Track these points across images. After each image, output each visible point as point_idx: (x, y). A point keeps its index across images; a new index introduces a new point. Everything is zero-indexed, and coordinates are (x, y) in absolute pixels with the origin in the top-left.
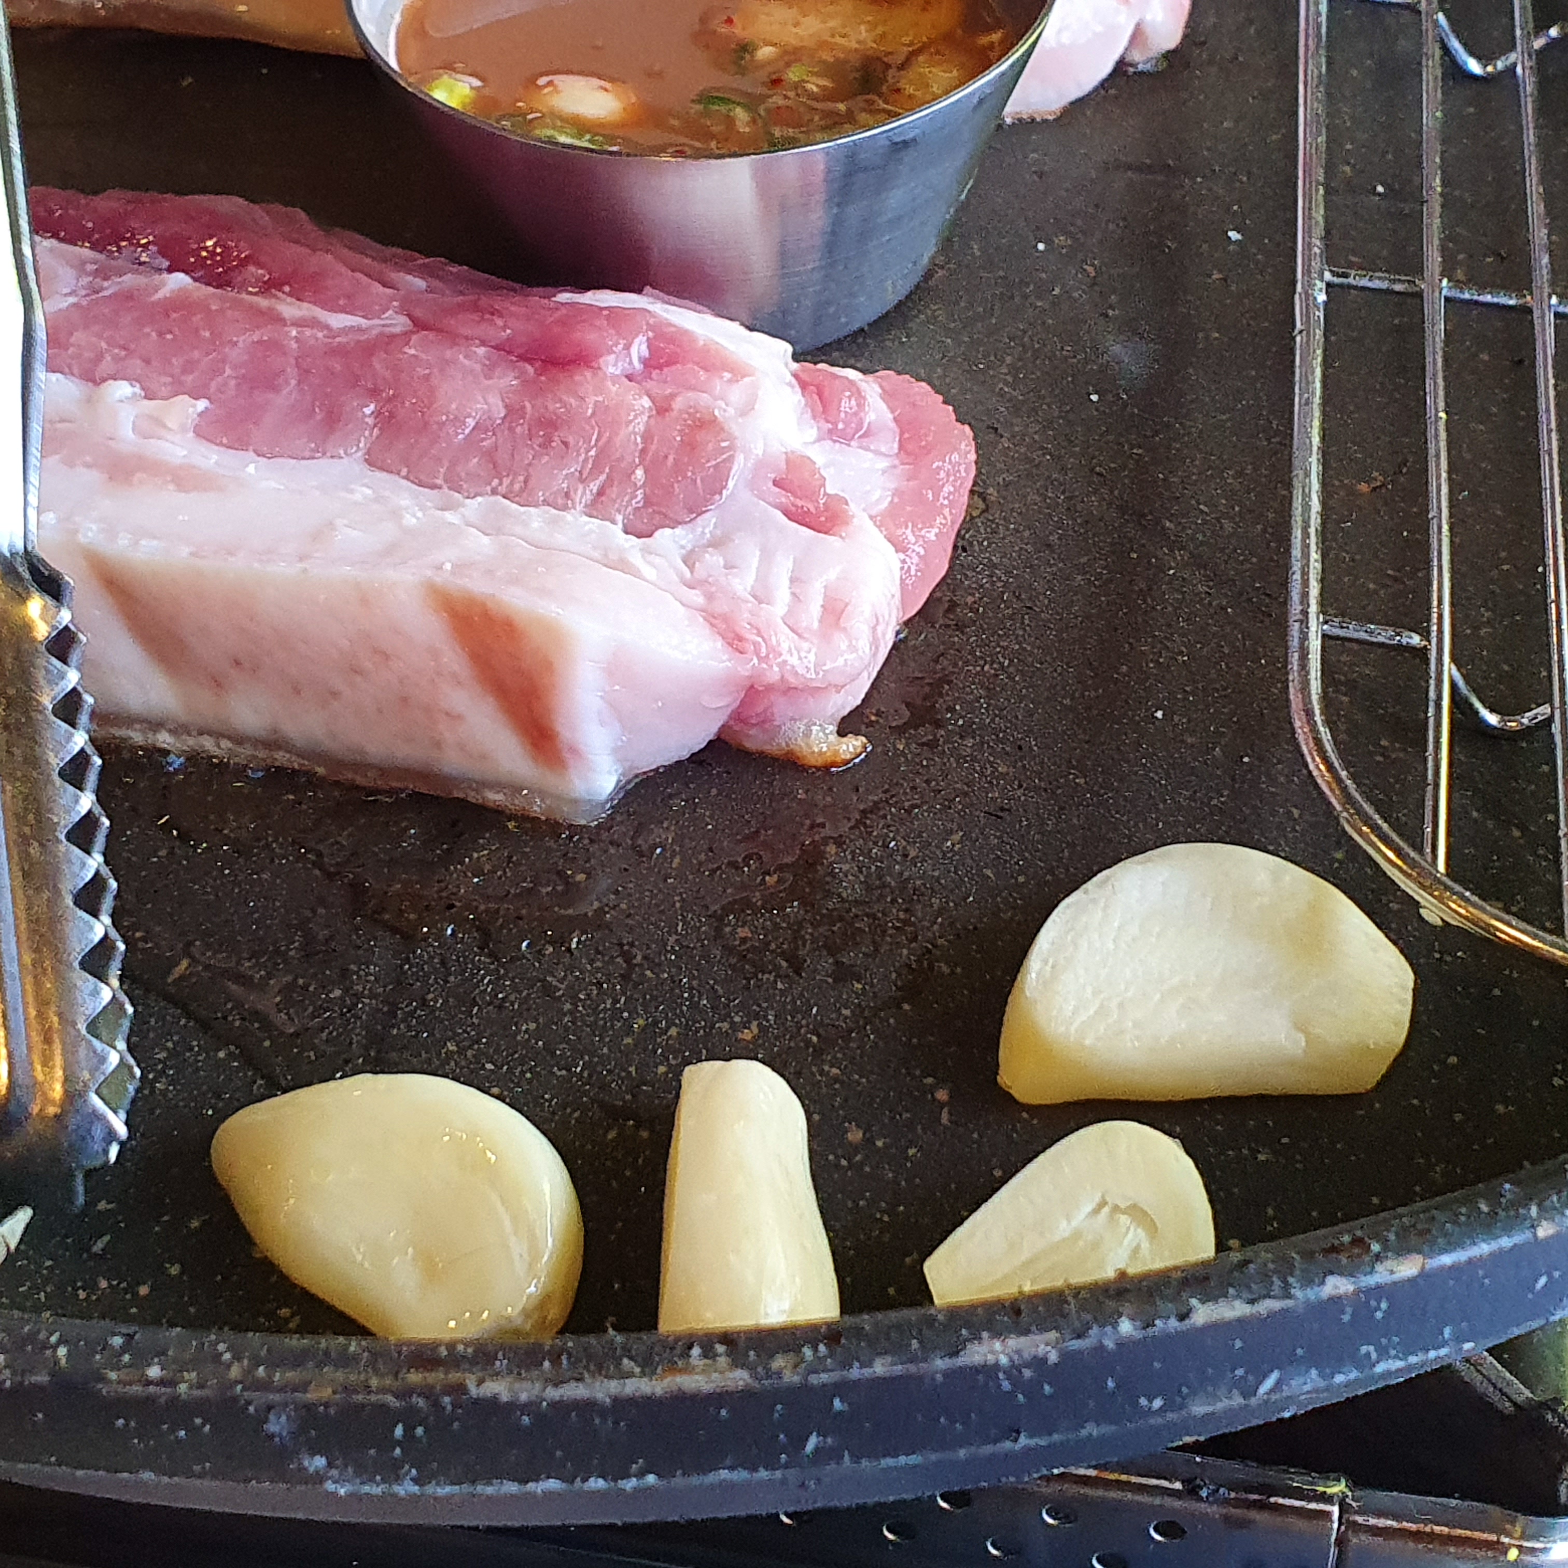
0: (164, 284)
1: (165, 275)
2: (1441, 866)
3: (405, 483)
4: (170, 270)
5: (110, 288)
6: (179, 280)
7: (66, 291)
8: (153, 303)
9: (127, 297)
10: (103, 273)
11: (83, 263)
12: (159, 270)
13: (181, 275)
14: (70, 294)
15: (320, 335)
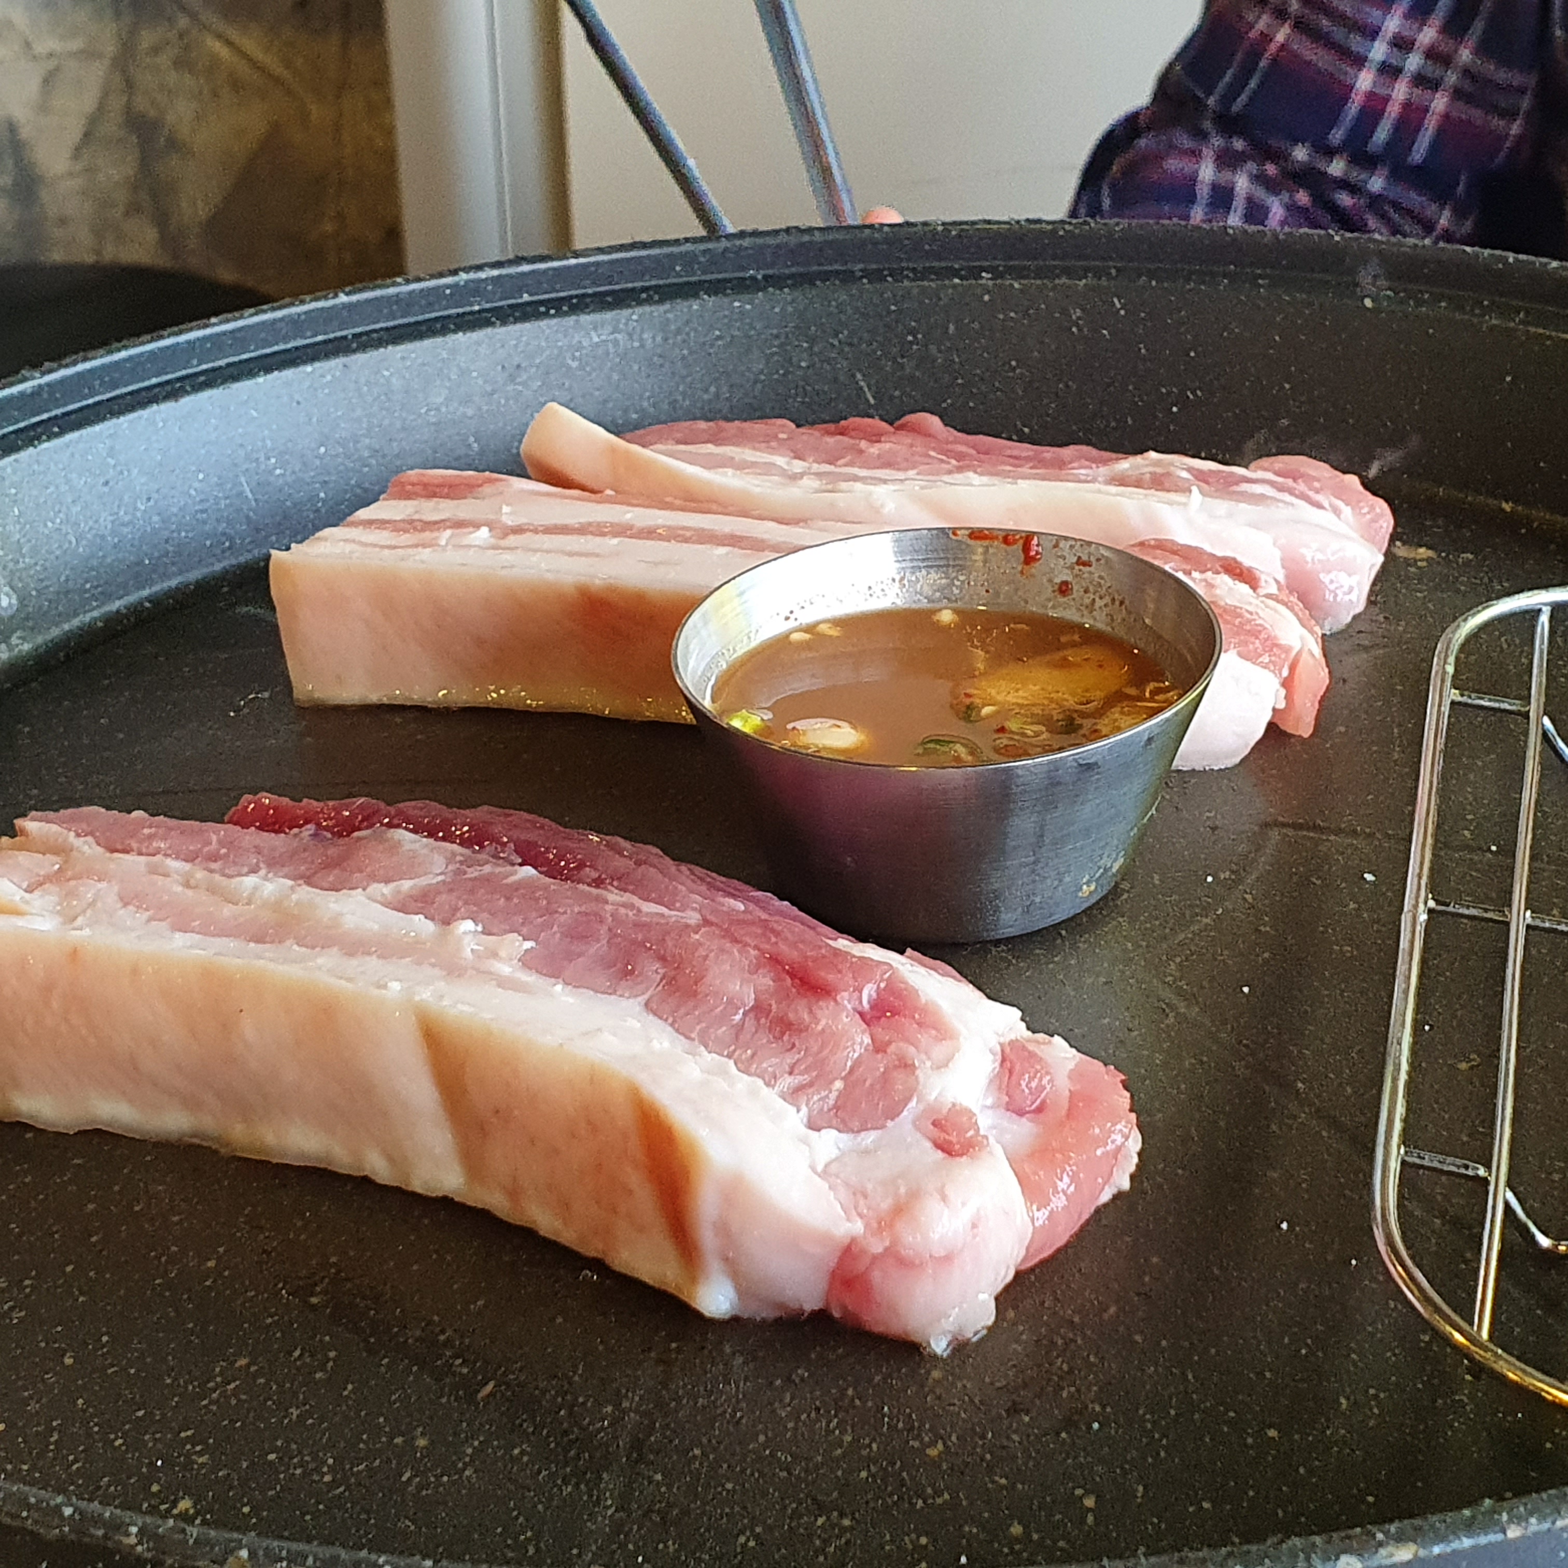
0: (516, 872)
1: (517, 867)
2: (1485, 1335)
3: (670, 1029)
4: (521, 865)
5: (473, 873)
6: (528, 871)
7: (439, 871)
8: (507, 885)
9: (486, 880)
10: (468, 863)
11: (454, 854)
12: (513, 864)
13: (529, 868)
14: (441, 874)
15: (631, 914)
